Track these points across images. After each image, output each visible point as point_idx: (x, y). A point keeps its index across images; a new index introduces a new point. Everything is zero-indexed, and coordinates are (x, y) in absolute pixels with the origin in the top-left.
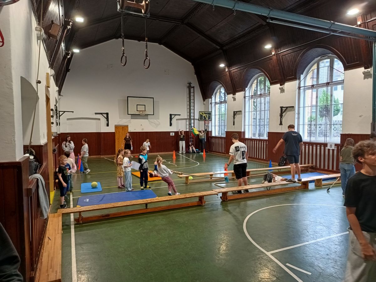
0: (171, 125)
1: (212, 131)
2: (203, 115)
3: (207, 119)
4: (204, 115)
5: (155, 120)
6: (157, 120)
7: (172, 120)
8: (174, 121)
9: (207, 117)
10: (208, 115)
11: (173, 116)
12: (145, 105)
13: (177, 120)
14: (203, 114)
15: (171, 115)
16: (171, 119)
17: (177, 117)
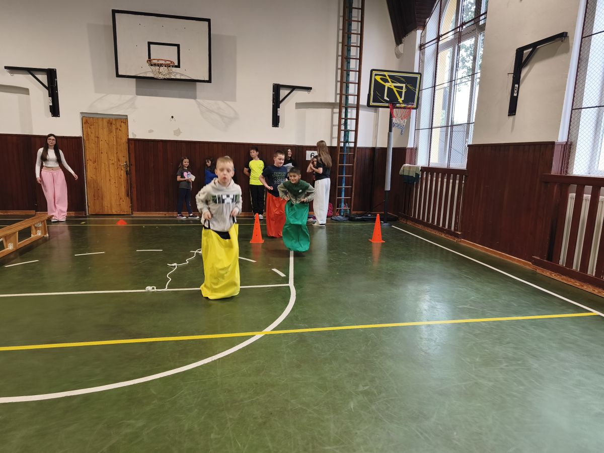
0: (276, 122)
1: (416, 149)
2: (387, 85)
3: (400, 100)
5: (220, 103)
6: (229, 103)
7: (281, 105)
8: (287, 109)
9: (400, 94)
10: (404, 85)
11: (283, 93)
14: (386, 81)
15: (277, 88)
16: (277, 102)
17: (299, 96)
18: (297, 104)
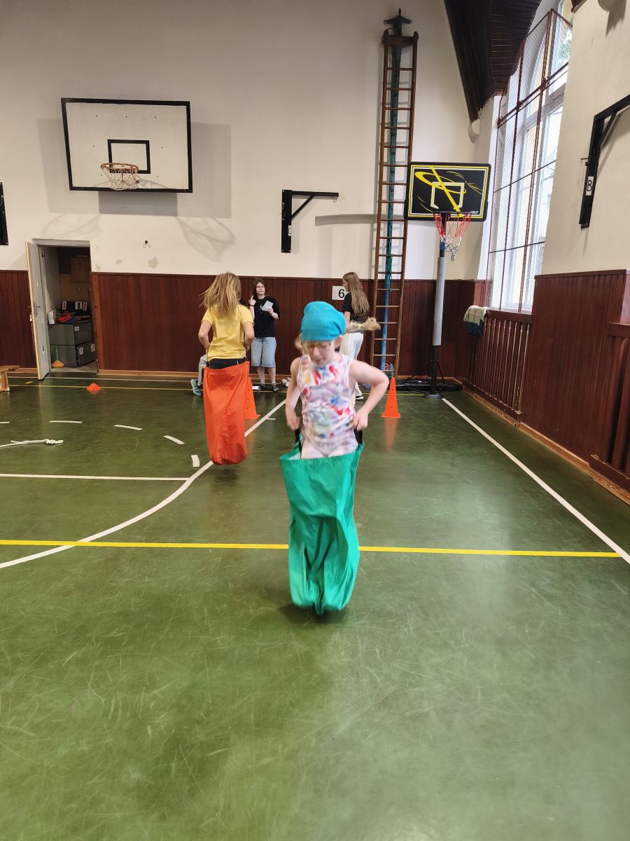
0: (286, 246)
1: (491, 282)
2: (434, 185)
3: (457, 208)
4: (439, 184)
5: (210, 221)
6: (221, 220)
7: (293, 222)
8: (303, 226)
9: (456, 198)
10: (462, 185)
11: (296, 202)
12: (147, 143)
13: (321, 220)
14: (433, 179)
15: (287, 196)
16: (287, 217)
17: (320, 207)
18: (317, 218)
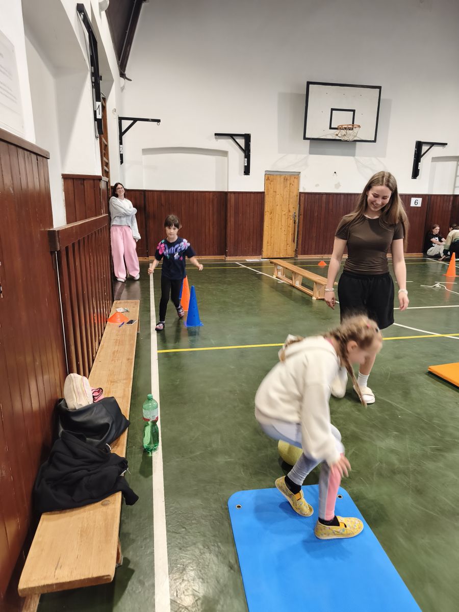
0: (415, 174)
6: (380, 159)
7: (422, 159)
8: (426, 162)
11: (424, 148)
13: (435, 159)
15: (419, 145)
16: (418, 157)
17: (436, 151)
18: (433, 158)
